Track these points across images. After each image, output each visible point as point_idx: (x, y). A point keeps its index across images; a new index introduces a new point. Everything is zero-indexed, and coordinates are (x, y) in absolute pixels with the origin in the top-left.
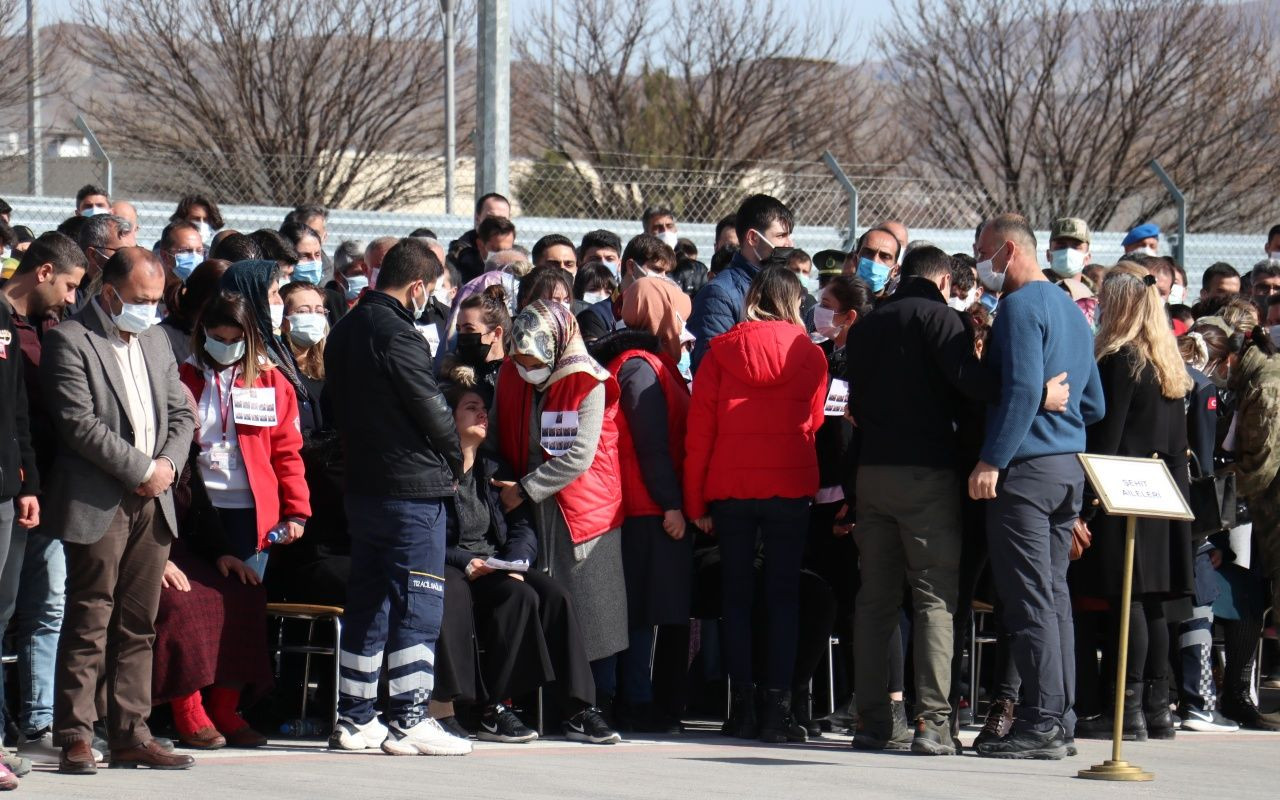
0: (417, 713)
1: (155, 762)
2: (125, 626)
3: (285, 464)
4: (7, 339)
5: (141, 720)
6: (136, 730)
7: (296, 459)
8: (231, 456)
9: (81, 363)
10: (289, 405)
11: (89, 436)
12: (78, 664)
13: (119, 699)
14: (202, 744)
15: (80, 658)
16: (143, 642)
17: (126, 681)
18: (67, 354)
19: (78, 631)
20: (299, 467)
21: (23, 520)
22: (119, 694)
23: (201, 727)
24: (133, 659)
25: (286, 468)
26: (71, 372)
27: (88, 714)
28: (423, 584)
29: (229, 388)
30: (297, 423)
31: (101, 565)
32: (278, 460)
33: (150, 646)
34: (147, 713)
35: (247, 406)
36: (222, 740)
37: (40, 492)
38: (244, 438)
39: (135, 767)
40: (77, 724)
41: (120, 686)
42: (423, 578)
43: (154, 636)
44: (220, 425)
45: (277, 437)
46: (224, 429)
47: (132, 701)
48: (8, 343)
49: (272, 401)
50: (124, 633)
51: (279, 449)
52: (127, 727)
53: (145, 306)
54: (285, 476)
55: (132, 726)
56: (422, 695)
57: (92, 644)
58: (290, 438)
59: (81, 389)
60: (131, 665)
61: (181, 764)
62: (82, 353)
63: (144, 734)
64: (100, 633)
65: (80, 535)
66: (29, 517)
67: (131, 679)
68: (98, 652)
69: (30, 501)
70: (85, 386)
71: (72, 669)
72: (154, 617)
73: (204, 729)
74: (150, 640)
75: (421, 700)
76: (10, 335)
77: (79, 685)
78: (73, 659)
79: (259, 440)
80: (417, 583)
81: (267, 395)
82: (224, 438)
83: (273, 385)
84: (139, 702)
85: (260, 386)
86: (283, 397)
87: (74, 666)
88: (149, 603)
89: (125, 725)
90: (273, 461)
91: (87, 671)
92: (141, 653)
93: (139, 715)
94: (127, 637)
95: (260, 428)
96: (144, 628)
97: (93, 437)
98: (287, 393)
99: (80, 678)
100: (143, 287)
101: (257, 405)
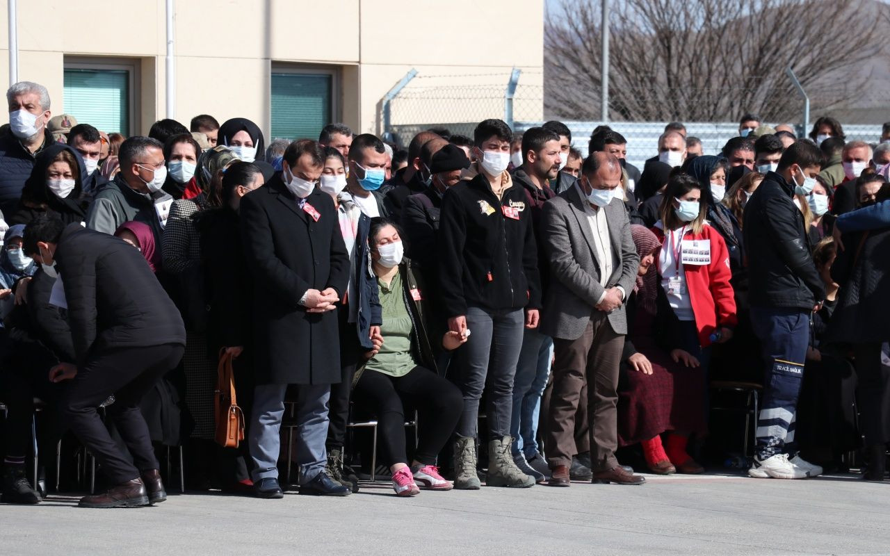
0: (770, 452)
1: (620, 480)
2: (599, 393)
3: (720, 290)
4: (521, 208)
5: (611, 453)
6: (608, 459)
7: (728, 287)
8: (682, 285)
9: (564, 224)
10: (721, 251)
11: (566, 272)
12: (561, 417)
13: (596, 440)
14: (659, 471)
15: (562, 413)
16: (610, 403)
17: (600, 428)
18: (556, 217)
19: (560, 395)
20: (730, 292)
21: (529, 325)
22: (597, 436)
23: (660, 460)
24: (604, 414)
25: (721, 293)
26: (557, 230)
27: (568, 449)
28: (784, 369)
29: (680, 240)
30: (727, 262)
31: (574, 353)
32: (715, 288)
33: (615, 405)
34: (615, 449)
35: (691, 252)
36: (673, 468)
37: (541, 307)
38: (689, 273)
39: (608, 483)
40: (560, 455)
41: (597, 431)
42: (785, 365)
43: (617, 398)
44: (675, 266)
45: (712, 272)
46: (677, 268)
47: (605, 441)
48: (522, 210)
49: (708, 248)
50: (598, 397)
51: (716, 281)
52: (603, 458)
53: (606, 191)
54: (720, 298)
55: (606, 457)
56: (774, 441)
57: (569, 404)
58: (723, 272)
59: (563, 240)
60: (603, 418)
61: (637, 481)
62: (565, 217)
63: (613, 462)
64: (574, 397)
65: (568, 334)
66: (532, 323)
67: (603, 427)
68: (573, 409)
69: (535, 313)
70: (566, 238)
71: (557, 419)
72: (616, 386)
73: (662, 462)
74: (615, 401)
75: (773, 444)
76: (524, 205)
77: (561, 430)
78: (558, 413)
79: (700, 274)
80: (779, 367)
81: (704, 245)
82: (677, 273)
83: (709, 238)
84: (609, 441)
85: (700, 239)
86: (717, 246)
87: (557, 417)
88: (612, 378)
89: (601, 457)
90: (711, 288)
91: (567, 421)
92: (608, 410)
93: (610, 450)
94: (600, 400)
95: (699, 266)
96: (610, 394)
97: (568, 273)
98: (720, 243)
99: (562, 425)
100: (605, 179)
101: (698, 251)
